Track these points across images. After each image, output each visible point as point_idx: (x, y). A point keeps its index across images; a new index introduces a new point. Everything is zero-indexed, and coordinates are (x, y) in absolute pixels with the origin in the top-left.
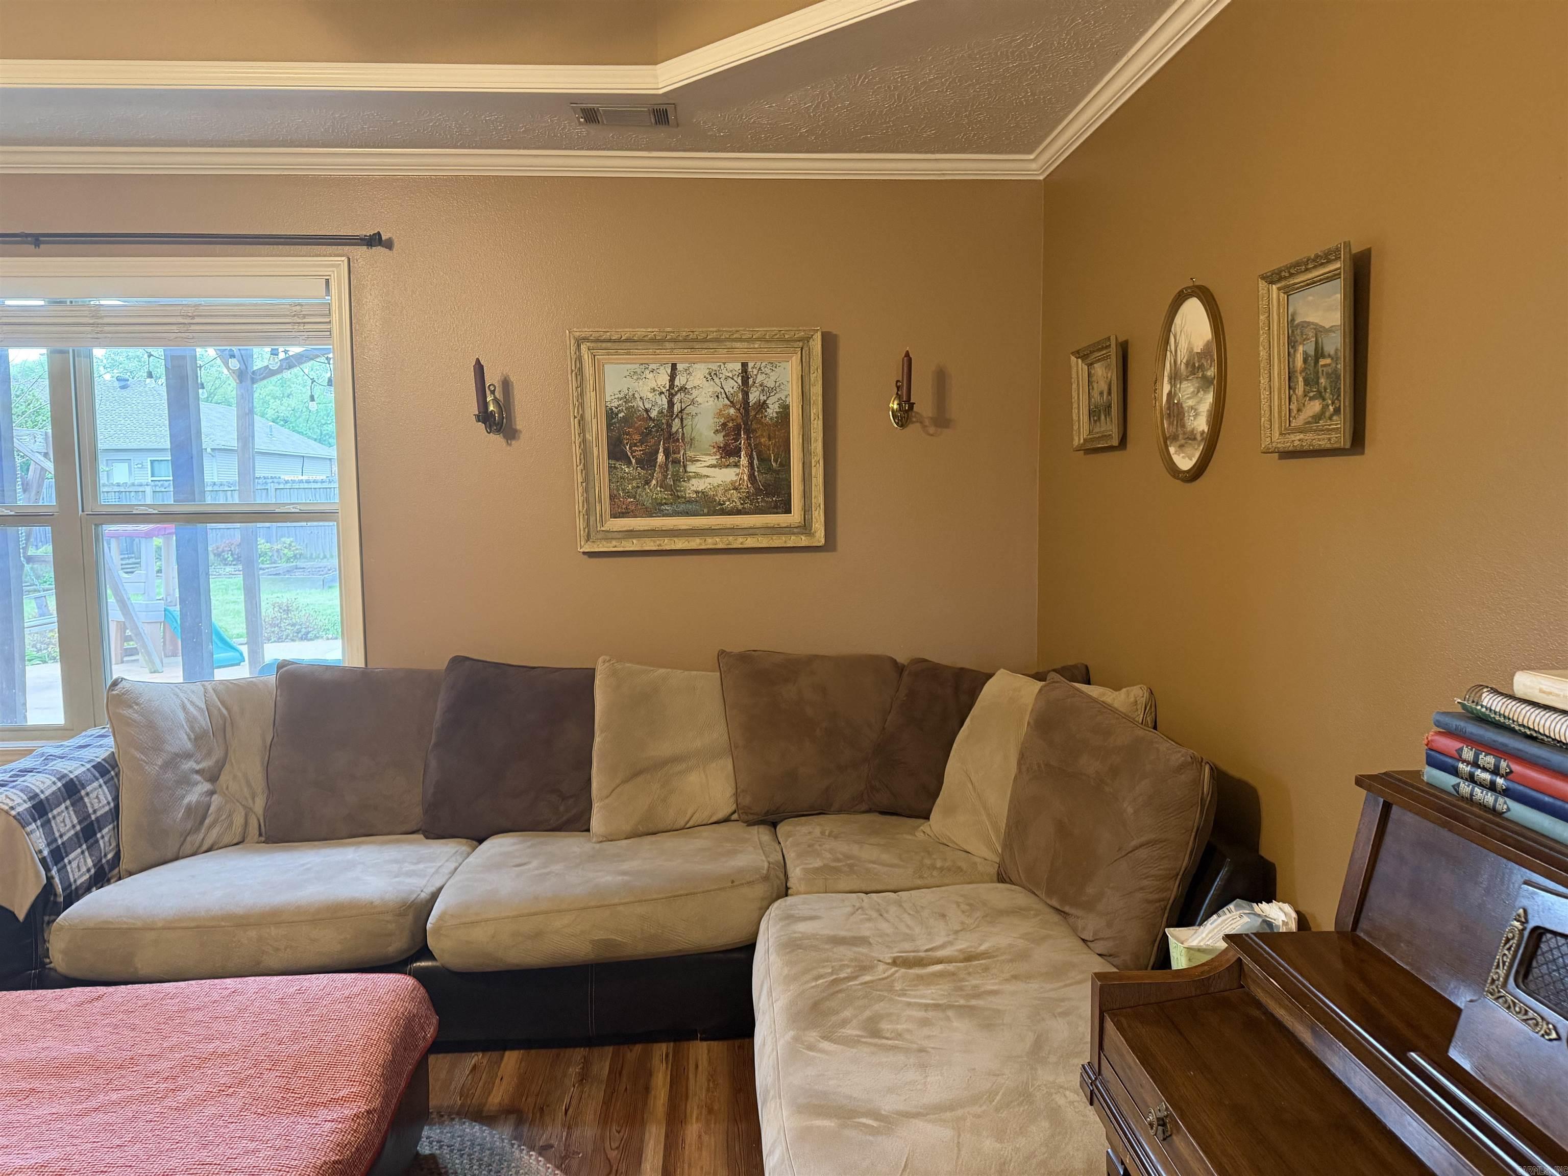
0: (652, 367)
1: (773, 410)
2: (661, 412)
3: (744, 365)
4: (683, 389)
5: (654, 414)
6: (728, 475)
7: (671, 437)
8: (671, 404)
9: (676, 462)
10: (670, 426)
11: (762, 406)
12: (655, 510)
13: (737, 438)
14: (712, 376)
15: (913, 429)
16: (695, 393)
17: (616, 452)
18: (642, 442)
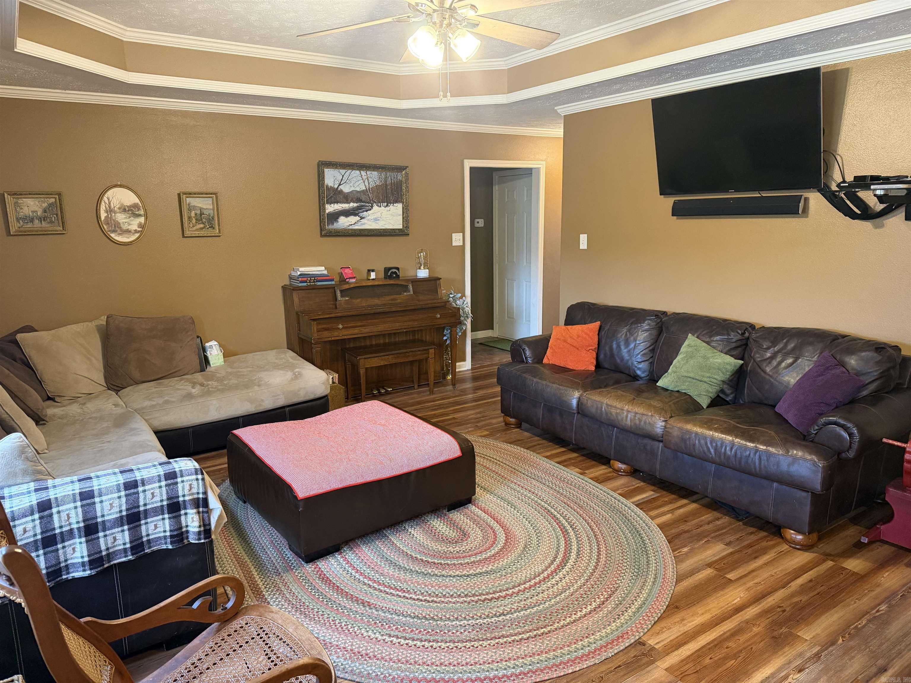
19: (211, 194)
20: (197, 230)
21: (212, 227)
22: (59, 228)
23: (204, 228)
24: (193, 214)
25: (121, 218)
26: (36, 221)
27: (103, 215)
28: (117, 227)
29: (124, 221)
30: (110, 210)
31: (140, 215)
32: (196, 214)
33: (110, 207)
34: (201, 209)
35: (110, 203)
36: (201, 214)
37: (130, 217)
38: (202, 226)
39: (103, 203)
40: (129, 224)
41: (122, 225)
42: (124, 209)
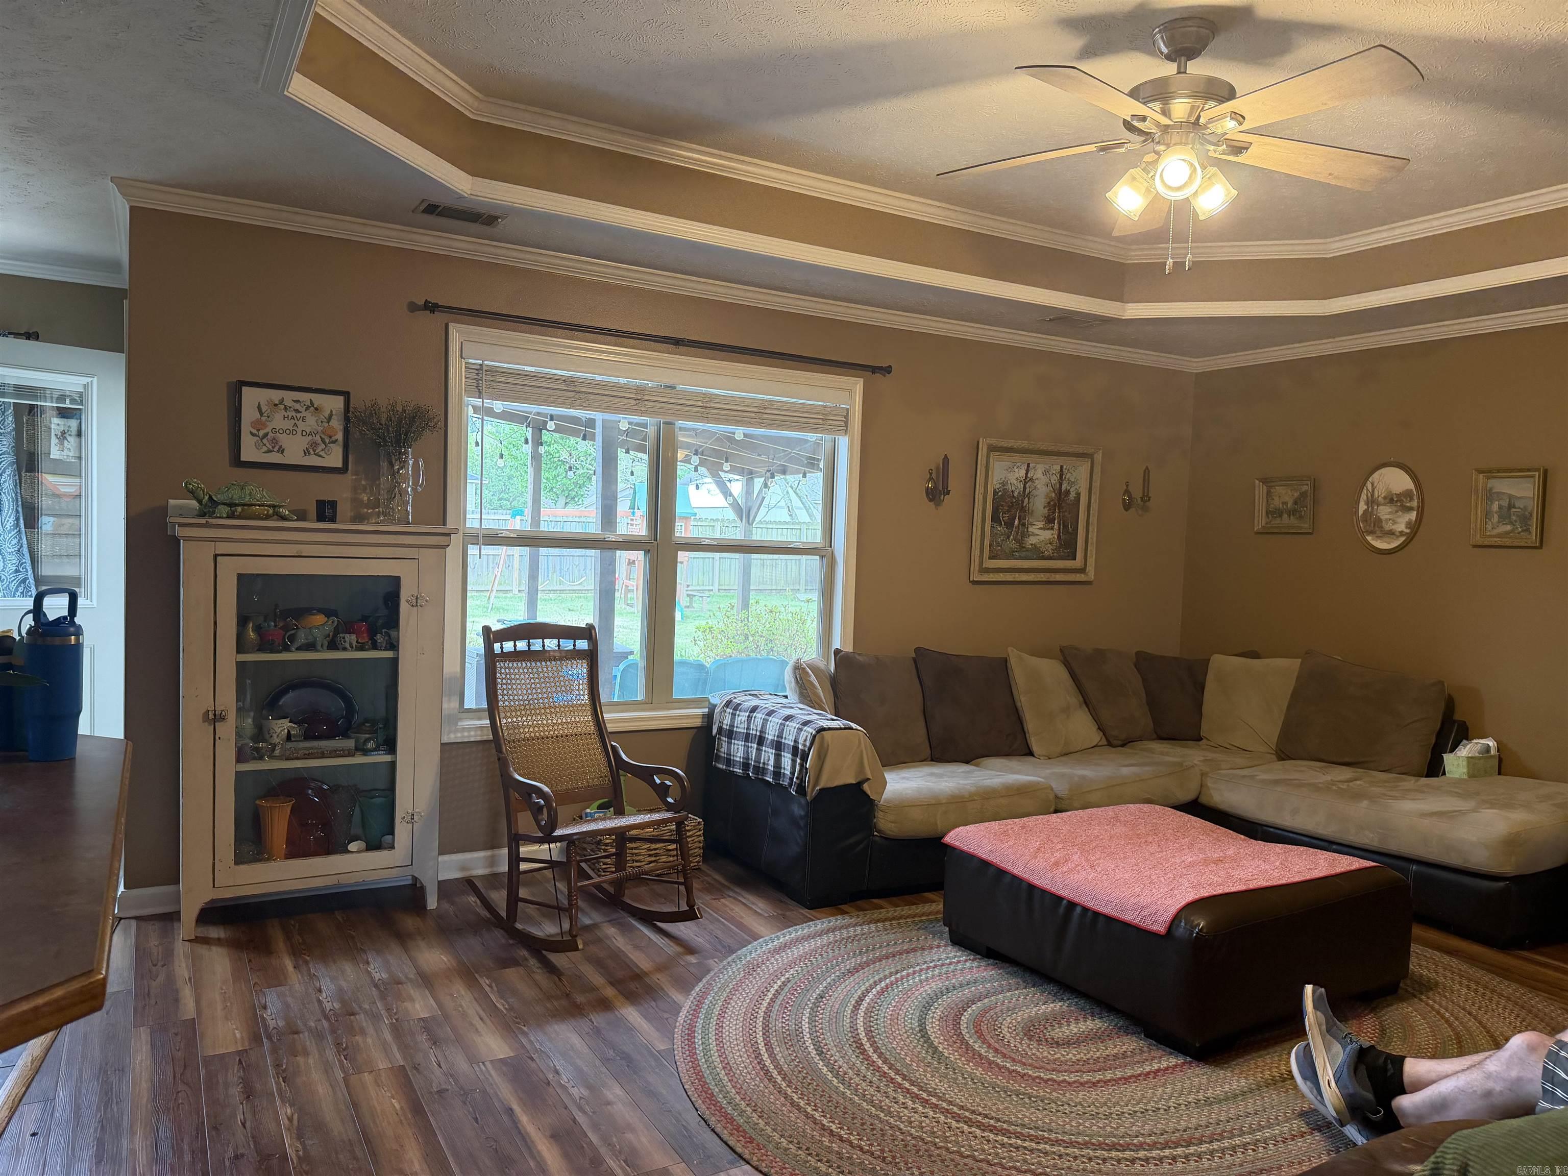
0: (1018, 464)
1: (1073, 495)
2: (1019, 493)
3: (1062, 467)
4: (1031, 479)
5: (1016, 494)
6: (1047, 535)
7: (1022, 509)
8: (1025, 488)
9: (1024, 525)
10: (1023, 502)
11: (1068, 492)
12: (1011, 555)
13: (1054, 513)
14: (1046, 472)
15: (1132, 510)
16: (1037, 482)
17: (995, 519)
18: (1008, 511)
19: (1529, 470)
20: (1499, 536)
21: (1528, 530)
22: (1306, 526)
23: (1512, 531)
24: (1495, 507)
25: (1384, 512)
26: (1285, 516)
27: (1362, 507)
28: (1376, 526)
29: (1388, 517)
30: (1372, 502)
31: (1411, 509)
32: (1500, 507)
33: (1372, 496)
34: (1510, 497)
35: (1373, 491)
36: (1511, 506)
37: (1397, 512)
38: (1509, 528)
39: (1365, 491)
40: (1395, 522)
41: (1384, 524)
42: (1391, 499)
